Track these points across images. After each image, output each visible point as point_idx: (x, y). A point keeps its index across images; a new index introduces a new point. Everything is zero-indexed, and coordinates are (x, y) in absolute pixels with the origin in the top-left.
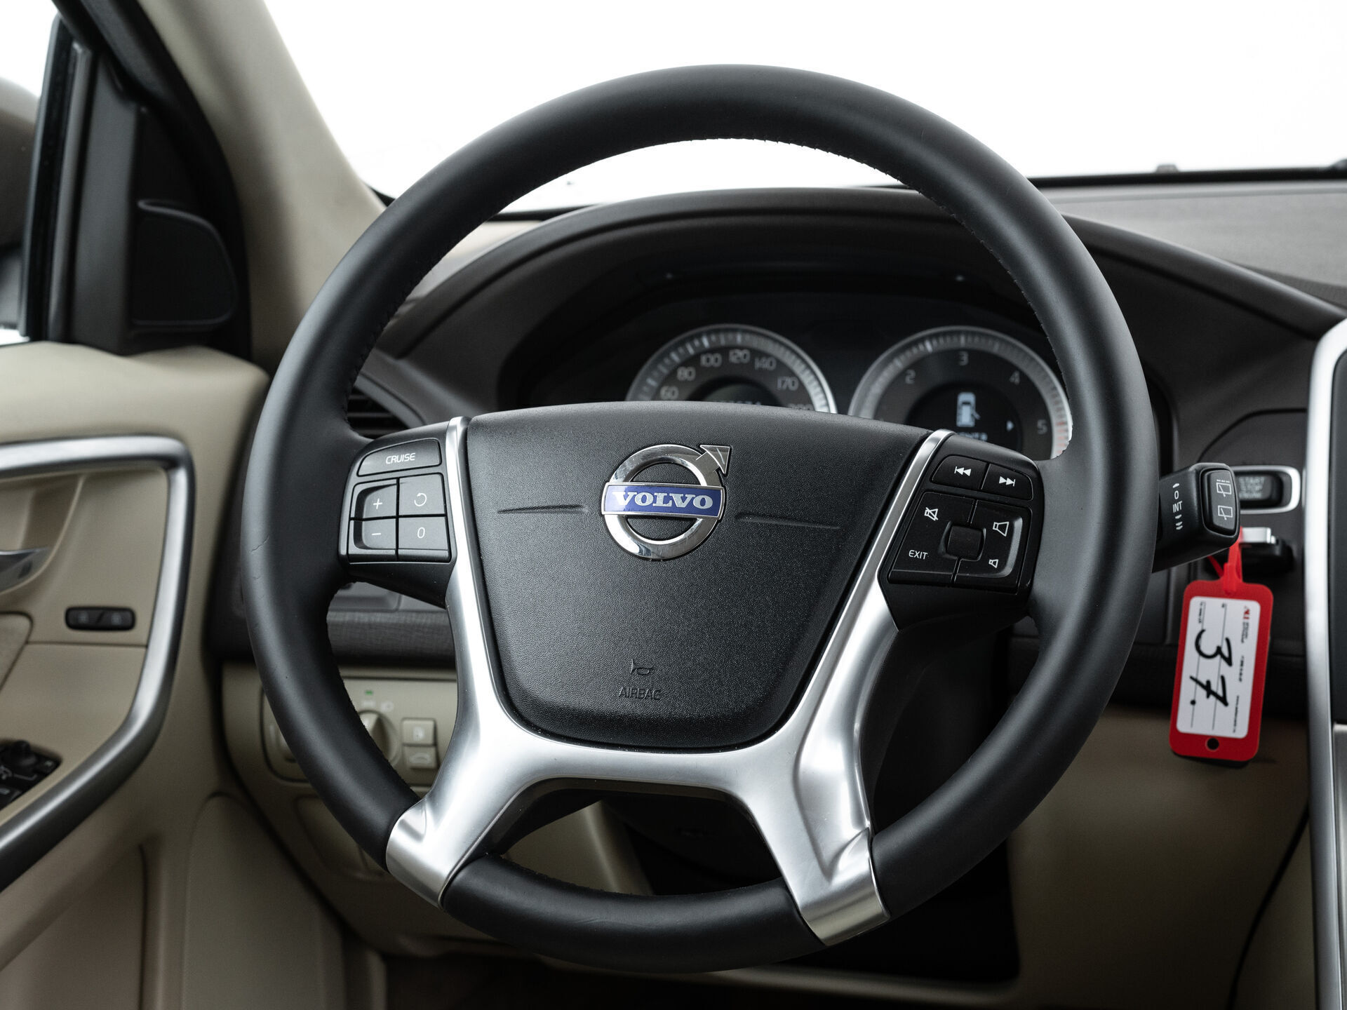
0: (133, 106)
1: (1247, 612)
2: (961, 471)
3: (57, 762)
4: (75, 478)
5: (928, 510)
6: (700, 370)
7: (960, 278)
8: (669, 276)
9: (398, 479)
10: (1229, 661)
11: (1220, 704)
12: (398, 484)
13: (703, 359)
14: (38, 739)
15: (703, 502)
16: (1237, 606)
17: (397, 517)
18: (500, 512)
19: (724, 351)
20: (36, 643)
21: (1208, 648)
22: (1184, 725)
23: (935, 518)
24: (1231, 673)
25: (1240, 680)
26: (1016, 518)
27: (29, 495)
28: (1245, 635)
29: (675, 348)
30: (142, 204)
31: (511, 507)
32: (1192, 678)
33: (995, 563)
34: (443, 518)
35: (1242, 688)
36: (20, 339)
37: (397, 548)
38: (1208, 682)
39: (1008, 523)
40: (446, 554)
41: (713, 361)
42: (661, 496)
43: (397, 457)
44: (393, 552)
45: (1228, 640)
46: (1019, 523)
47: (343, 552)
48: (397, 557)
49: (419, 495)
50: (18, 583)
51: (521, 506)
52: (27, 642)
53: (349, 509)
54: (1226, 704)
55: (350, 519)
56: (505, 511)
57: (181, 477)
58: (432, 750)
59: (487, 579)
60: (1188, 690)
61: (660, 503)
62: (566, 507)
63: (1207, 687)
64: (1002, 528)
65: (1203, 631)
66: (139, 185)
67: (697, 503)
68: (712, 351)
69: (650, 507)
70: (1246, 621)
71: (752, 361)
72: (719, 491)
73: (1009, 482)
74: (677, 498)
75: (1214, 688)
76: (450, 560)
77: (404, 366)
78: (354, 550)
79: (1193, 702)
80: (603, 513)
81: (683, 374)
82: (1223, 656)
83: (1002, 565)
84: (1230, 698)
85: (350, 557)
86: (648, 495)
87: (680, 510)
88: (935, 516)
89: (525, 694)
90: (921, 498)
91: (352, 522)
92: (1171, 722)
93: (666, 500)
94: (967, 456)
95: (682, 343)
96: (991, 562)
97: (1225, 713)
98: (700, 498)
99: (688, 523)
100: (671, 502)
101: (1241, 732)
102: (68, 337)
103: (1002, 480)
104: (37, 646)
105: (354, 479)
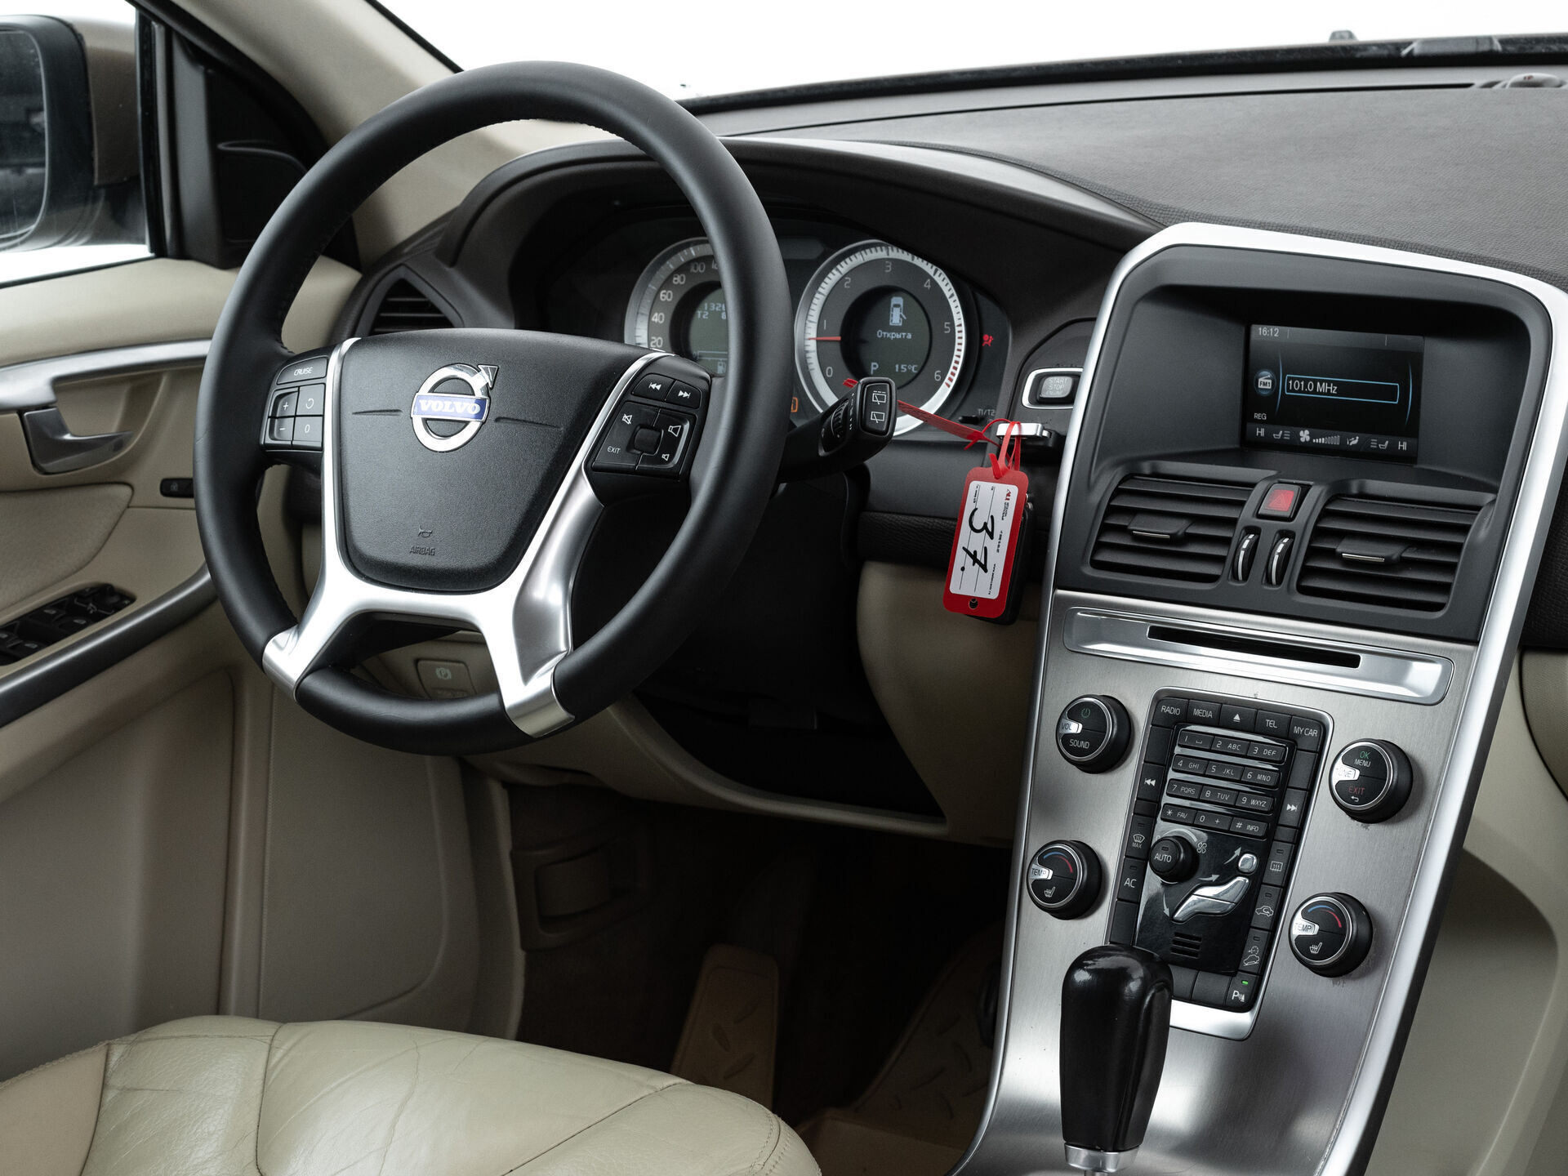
0: (202, 68)
1: (1008, 495)
2: (654, 386)
3: (132, 600)
4: (158, 376)
5: (625, 416)
6: (690, 276)
9: (299, 387)
10: (991, 535)
11: (981, 570)
12: (299, 391)
14: (119, 582)
15: (473, 409)
16: (1002, 489)
17: (295, 416)
18: (353, 413)
20: (132, 507)
21: (978, 525)
22: (954, 588)
24: (991, 545)
25: (998, 551)
26: (685, 422)
27: (125, 390)
28: (1005, 514)
29: (668, 257)
30: (221, 146)
31: (359, 410)
32: (964, 548)
33: (666, 457)
34: (321, 418)
35: (998, 560)
36: (149, 254)
37: (293, 440)
38: (975, 552)
39: (680, 426)
40: (320, 445)
43: (301, 370)
44: (289, 443)
45: (992, 517)
46: (687, 426)
47: (262, 442)
48: (292, 447)
49: (310, 400)
50: (114, 456)
51: (366, 410)
52: (128, 507)
53: (269, 411)
54: (986, 571)
55: (269, 417)
56: (356, 413)
60: (961, 558)
62: (391, 411)
63: (974, 556)
64: (675, 430)
65: (976, 509)
66: (217, 130)
67: (470, 410)
70: (1007, 501)
72: (484, 400)
73: (686, 395)
75: (978, 557)
76: (322, 449)
78: (269, 441)
79: (963, 569)
80: (412, 416)
81: (677, 279)
82: (988, 531)
83: (671, 458)
84: (990, 567)
85: (266, 446)
88: (629, 421)
89: (356, 550)
90: (622, 407)
91: (269, 420)
92: (945, 584)
93: (451, 407)
95: (674, 252)
96: (663, 456)
97: (985, 577)
98: (473, 406)
99: (464, 425)
100: (453, 409)
101: (994, 595)
102: (182, 254)
103: (681, 393)
104: (134, 509)
105: (274, 387)
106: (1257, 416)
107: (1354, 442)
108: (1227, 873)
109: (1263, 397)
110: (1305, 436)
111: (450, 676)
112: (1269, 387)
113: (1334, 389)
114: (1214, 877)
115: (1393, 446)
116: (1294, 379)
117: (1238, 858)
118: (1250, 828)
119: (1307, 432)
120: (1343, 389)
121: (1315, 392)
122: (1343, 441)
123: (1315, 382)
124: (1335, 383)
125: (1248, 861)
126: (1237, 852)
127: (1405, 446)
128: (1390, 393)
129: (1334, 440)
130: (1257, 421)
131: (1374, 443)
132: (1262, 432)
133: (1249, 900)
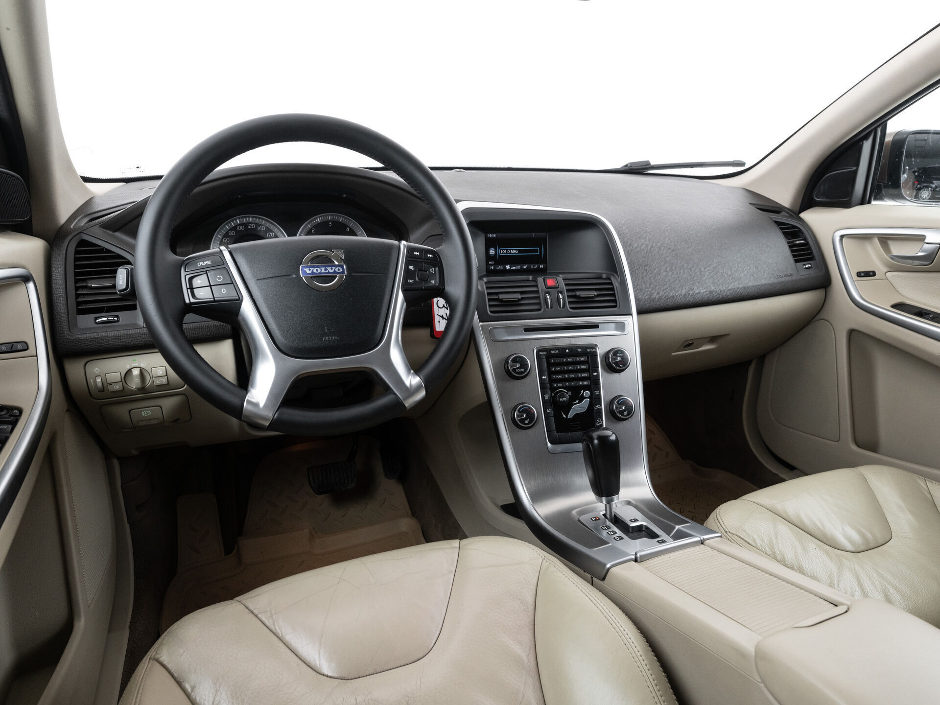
2: (416, 253)
3: (20, 410)
5: (409, 266)
6: (237, 232)
7: (345, 196)
8: (240, 196)
9: (206, 271)
13: (238, 228)
15: (339, 270)
17: (210, 286)
18: (256, 280)
19: (245, 225)
23: (413, 269)
26: (435, 267)
29: (227, 224)
31: (262, 278)
34: (233, 285)
37: (214, 298)
40: (238, 298)
41: (242, 228)
42: (323, 269)
43: (202, 263)
44: (213, 299)
46: (437, 269)
47: (187, 301)
48: (215, 301)
49: (218, 276)
51: (267, 277)
53: (185, 285)
55: (187, 289)
56: (260, 279)
57: (31, 285)
58: (166, 377)
59: (258, 305)
61: (323, 271)
62: (286, 275)
63: (442, 317)
64: (432, 270)
67: (337, 270)
68: (240, 225)
69: (320, 273)
71: (256, 227)
72: (343, 265)
73: (431, 256)
74: (329, 269)
76: (239, 300)
77: (117, 234)
78: (192, 300)
80: (302, 276)
81: (231, 233)
82: (445, 307)
83: (436, 283)
85: (191, 303)
86: (318, 269)
87: (331, 273)
90: (408, 263)
92: (434, 328)
93: (326, 270)
94: (417, 250)
95: (230, 222)
96: (432, 282)
98: (338, 268)
99: (334, 277)
103: (428, 256)
105: (184, 273)
106: (490, 263)
107: (525, 267)
108: (582, 399)
109: (491, 257)
110: (508, 267)
111: (150, 413)
112: (494, 253)
113: (517, 252)
114: (577, 401)
115: (538, 267)
116: (502, 250)
117: (583, 394)
118: (585, 383)
119: (509, 266)
120: (520, 251)
121: (510, 253)
122: (521, 267)
123: (510, 250)
124: (517, 250)
125: (587, 393)
126: (582, 392)
127: (542, 266)
128: (536, 251)
129: (519, 267)
130: (490, 264)
131: (532, 267)
132: (493, 268)
133: (591, 405)
